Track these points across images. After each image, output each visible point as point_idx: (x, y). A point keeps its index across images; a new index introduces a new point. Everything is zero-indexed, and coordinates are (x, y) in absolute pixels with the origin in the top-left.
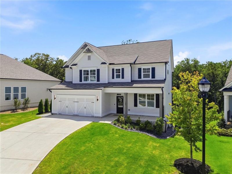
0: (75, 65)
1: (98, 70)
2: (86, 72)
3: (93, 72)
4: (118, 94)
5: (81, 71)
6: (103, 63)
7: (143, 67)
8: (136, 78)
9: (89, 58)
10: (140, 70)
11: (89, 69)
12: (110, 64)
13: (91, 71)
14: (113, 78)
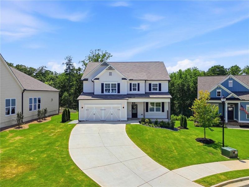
0: (98, 79)
1: (119, 85)
2: (108, 85)
3: (114, 85)
4: (133, 103)
5: (102, 85)
6: (123, 79)
7: (152, 83)
8: (148, 91)
9: (110, 74)
10: (150, 85)
11: (111, 83)
12: (130, 80)
13: (112, 84)
14: (131, 90)
